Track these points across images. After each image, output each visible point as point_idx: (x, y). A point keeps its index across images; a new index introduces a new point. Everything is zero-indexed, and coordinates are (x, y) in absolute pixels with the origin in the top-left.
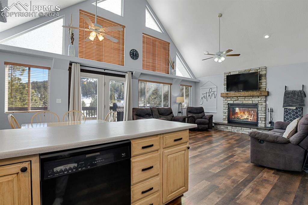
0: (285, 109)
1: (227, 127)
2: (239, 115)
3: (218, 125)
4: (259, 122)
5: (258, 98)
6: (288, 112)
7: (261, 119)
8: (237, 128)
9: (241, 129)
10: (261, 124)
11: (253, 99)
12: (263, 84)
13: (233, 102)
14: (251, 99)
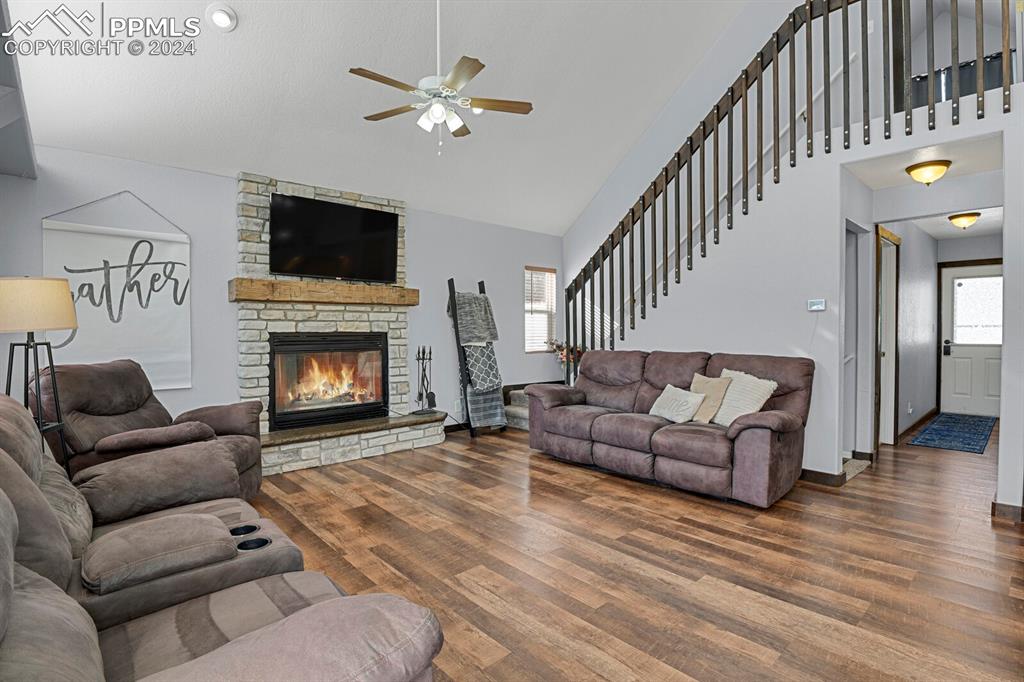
2: (318, 386)
4: (391, 399)
5: (390, 314)
8: (343, 440)
9: (358, 443)
11: (373, 316)
13: (296, 326)
14: (366, 315)
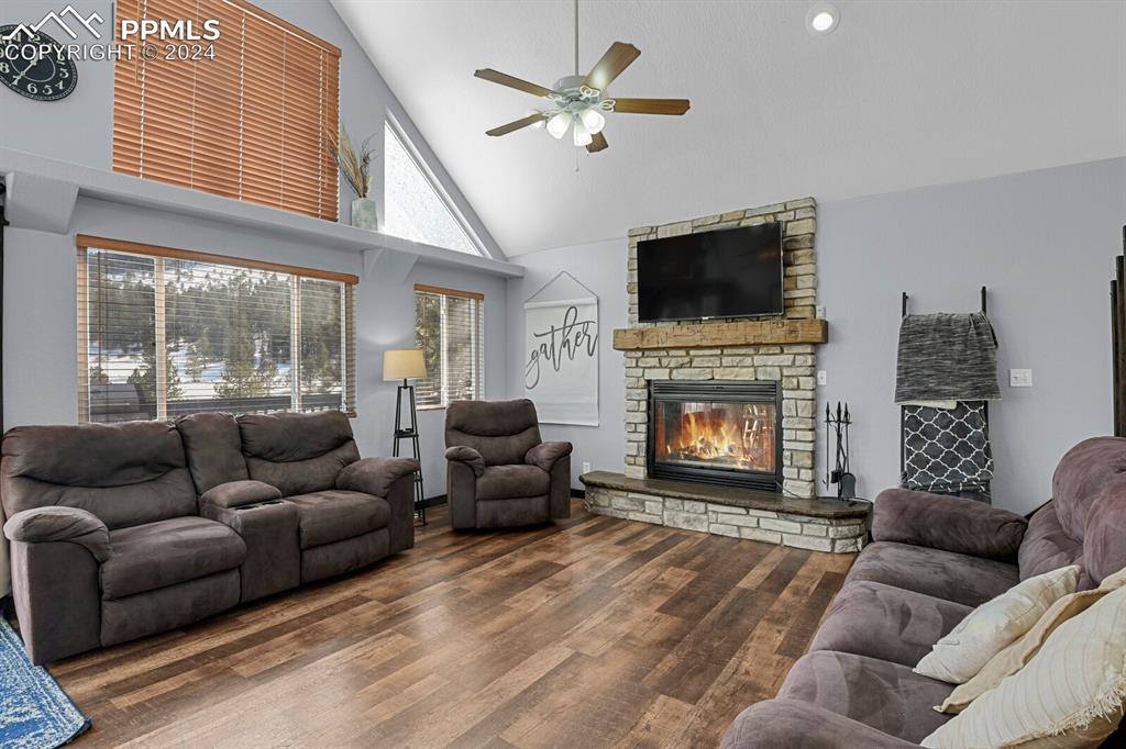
0: (904, 408)
1: (643, 503)
2: (696, 443)
3: (602, 490)
4: (786, 472)
5: (782, 357)
6: (920, 423)
7: (795, 457)
8: (688, 505)
9: (706, 512)
10: (796, 486)
11: (758, 360)
12: (800, 285)
13: (671, 373)
14: (750, 359)
